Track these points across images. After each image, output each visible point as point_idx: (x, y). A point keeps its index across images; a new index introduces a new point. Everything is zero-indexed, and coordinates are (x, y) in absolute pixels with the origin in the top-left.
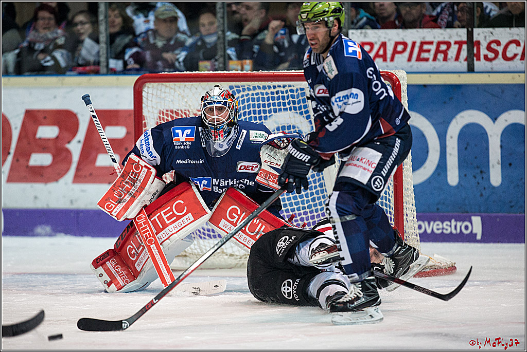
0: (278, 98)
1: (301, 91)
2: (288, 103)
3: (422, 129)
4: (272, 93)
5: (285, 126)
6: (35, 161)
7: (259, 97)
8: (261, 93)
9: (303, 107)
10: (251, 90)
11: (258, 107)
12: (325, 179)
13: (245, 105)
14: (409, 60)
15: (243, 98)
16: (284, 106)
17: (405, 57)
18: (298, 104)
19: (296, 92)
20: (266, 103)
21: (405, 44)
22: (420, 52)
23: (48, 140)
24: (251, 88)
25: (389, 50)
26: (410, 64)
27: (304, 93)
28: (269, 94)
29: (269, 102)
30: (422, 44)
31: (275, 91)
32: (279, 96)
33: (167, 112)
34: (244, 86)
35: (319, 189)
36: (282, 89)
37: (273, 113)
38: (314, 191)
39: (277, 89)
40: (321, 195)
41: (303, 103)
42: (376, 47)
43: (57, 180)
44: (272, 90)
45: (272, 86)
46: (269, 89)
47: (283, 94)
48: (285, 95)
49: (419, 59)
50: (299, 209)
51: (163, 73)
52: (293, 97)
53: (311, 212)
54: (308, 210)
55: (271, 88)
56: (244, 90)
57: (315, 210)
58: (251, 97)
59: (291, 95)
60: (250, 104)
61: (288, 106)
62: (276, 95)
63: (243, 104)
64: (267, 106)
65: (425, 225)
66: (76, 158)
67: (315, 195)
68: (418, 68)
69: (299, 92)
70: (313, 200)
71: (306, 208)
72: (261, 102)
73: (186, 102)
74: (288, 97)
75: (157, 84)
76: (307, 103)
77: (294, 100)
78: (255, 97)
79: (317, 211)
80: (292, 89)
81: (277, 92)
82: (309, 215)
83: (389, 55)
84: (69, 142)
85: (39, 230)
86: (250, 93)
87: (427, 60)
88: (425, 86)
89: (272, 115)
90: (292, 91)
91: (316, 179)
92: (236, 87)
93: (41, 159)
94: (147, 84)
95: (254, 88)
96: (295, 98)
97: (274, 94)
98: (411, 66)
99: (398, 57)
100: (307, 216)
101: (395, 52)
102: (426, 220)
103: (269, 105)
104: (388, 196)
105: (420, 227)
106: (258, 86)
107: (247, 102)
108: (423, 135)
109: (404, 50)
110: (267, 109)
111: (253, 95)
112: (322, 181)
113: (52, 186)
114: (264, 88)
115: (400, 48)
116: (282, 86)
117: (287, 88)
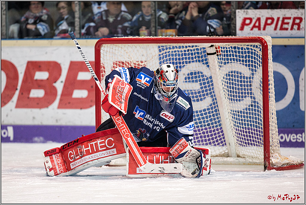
0: (189, 54)
1: (203, 49)
2: (195, 57)
3: (283, 74)
4: (185, 51)
5: (193, 73)
6: (34, 94)
7: (176, 53)
8: (178, 51)
9: (204, 60)
10: (171, 49)
11: (176, 60)
12: (219, 106)
13: (167, 59)
14: (275, 29)
15: (166, 54)
16: (192, 59)
17: (272, 27)
18: (201, 58)
19: (200, 50)
20: (181, 57)
21: (273, 19)
22: (282, 24)
23: (42, 81)
24: (171, 47)
25: (262, 23)
26: (276, 32)
27: (205, 51)
28: (182, 51)
29: (182, 57)
30: (284, 19)
31: (186, 49)
32: (189, 53)
33: (116, 62)
34: (167, 46)
35: (214, 113)
36: (191, 48)
37: (185, 64)
38: (211, 114)
39: (188, 48)
40: (216, 117)
41: (205, 57)
42: (254, 21)
43: (47, 107)
44: (185, 49)
45: (185, 46)
46: (183, 48)
47: (192, 51)
48: (193, 52)
49: (281, 29)
50: (201, 126)
51: (114, 38)
52: (198, 53)
53: (210, 128)
54: (207, 127)
55: (184, 47)
56: (167, 49)
57: (212, 126)
58: (171, 53)
59: (197, 52)
60: (170, 58)
61: (195, 60)
62: (187, 53)
63: (166, 58)
64: (181, 59)
65: (285, 136)
66: (60, 92)
67: (212, 117)
68: (281, 34)
69: (202, 50)
70: (211, 120)
71: (206, 125)
72: (177, 57)
73: (129, 56)
74: (195, 53)
75: (110, 44)
76: (207, 58)
77: (199, 55)
78: (174, 53)
79: (213, 127)
80: (197, 48)
81: (188, 50)
82: (208, 130)
83: (262, 26)
84: (55, 82)
85: (36, 139)
86: (171, 50)
87: (287, 29)
88: (285, 46)
89: (184, 65)
90: (197, 49)
91: (213, 107)
92: (162, 47)
93: (37, 93)
94: (104, 45)
95: (173, 48)
96: (199, 54)
97: (186, 52)
98: (276, 33)
99: (268, 28)
100: (207, 130)
101: (266, 24)
102: (286, 133)
103: (183, 59)
104: (260, 117)
105: (282, 138)
106: (176, 46)
107: (169, 57)
108: (284, 78)
109: (272, 23)
110: (181, 61)
111: (172, 52)
112: (217, 108)
113: (44, 110)
114: (180, 47)
115: (269, 21)
116: (191, 46)
117: (194, 48)
